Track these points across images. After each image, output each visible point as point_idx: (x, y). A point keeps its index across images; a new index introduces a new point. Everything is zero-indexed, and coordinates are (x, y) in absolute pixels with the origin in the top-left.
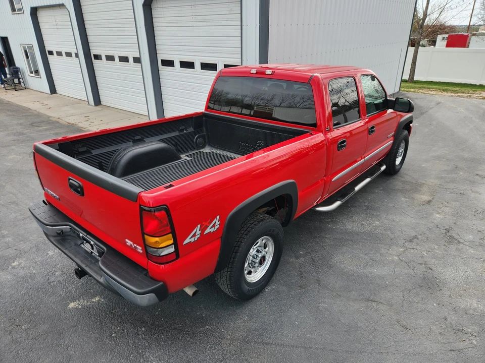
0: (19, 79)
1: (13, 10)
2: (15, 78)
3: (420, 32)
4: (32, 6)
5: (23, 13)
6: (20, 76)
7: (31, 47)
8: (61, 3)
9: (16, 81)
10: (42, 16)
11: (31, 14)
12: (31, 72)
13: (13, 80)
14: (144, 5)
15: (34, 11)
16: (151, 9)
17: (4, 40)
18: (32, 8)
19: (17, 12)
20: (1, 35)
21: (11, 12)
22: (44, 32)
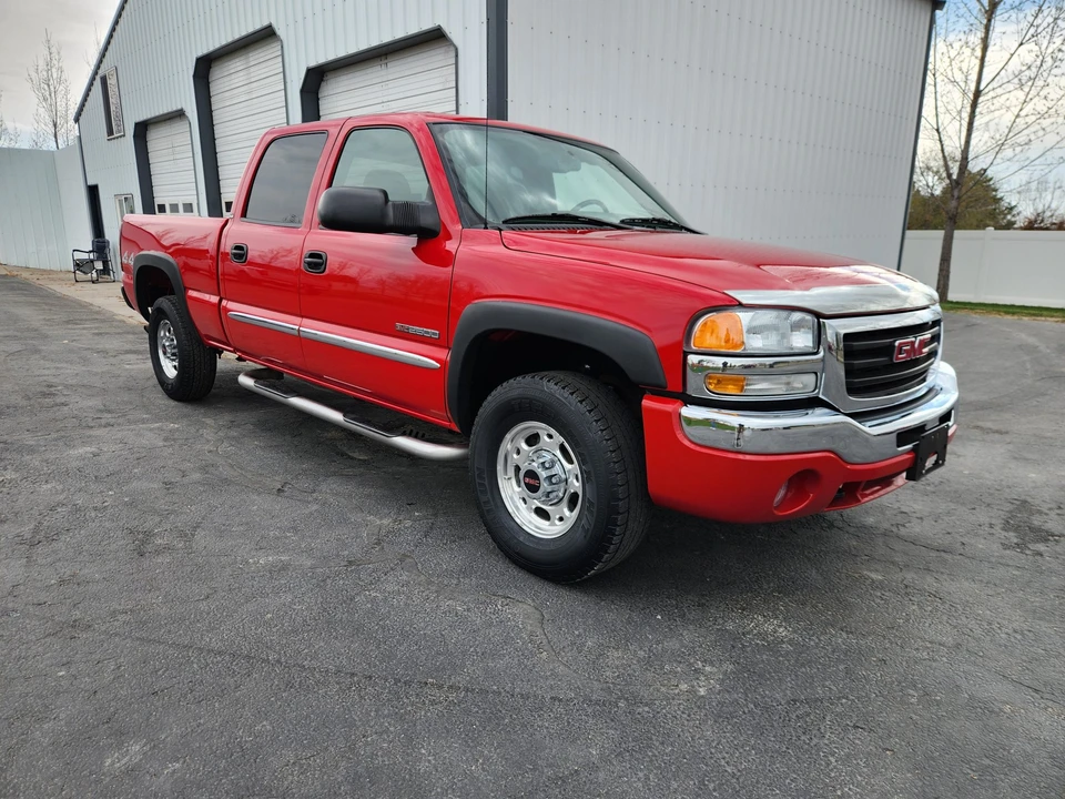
0: (105, 262)
1: (110, 132)
2: (98, 259)
3: (956, 193)
4: (138, 120)
5: (124, 136)
6: (107, 256)
7: (130, 200)
8: (179, 107)
9: (100, 265)
10: (158, 141)
11: (134, 136)
13: (93, 262)
14: (303, 91)
15: (142, 130)
16: (318, 99)
17: (93, 192)
18: (137, 125)
19: (116, 135)
20: (90, 183)
21: (107, 138)
22: (154, 169)
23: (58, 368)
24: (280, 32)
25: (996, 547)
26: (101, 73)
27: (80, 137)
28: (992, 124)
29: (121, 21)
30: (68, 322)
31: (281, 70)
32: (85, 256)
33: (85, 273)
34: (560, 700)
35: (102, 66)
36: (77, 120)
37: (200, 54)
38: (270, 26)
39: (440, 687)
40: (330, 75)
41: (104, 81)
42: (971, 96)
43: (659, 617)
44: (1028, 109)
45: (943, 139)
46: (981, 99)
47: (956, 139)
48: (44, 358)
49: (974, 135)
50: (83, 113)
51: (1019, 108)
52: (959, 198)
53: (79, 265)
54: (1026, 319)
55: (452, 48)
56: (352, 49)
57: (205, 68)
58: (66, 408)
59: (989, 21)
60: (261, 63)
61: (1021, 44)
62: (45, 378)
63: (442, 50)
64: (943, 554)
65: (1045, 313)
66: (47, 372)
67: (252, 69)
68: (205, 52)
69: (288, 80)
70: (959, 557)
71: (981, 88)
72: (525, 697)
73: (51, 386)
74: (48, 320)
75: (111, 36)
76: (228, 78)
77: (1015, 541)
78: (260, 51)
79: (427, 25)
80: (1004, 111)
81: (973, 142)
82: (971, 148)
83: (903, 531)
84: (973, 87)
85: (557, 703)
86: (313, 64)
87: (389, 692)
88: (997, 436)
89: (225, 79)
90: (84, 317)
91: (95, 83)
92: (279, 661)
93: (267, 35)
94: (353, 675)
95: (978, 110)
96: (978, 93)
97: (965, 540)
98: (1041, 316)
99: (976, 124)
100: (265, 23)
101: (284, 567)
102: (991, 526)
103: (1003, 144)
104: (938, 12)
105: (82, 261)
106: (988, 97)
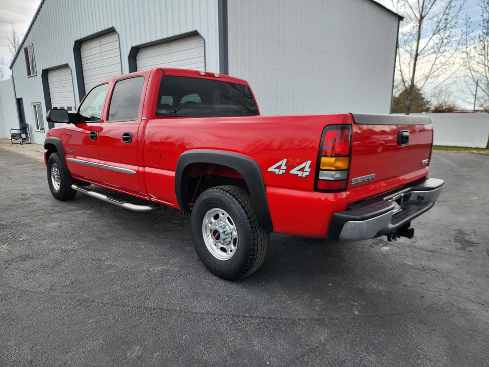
0: (26, 134)
1: (29, 73)
2: (23, 133)
3: (409, 98)
4: (44, 69)
5: (36, 75)
6: (28, 132)
7: (40, 105)
8: (66, 63)
9: (24, 136)
10: (53, 78)
11: (42, 76)
12: (38, 128)
13: (21, 134)
14: (129, 57)
15: (46, 73)
16: (136, 60)
17: (19, 101)
18: (44, 71)
19: (32, 75)
20: (18, 97)
21: (27, 76)
22: (51, 91)
23: (23, 186)
24: (118, 29)
25: (453, 249)
26: (24, 46)
27: (13, 76)
28: (423, 68)
29: (35, 23)
30: (18, 164)
31: (118, 47)
32: (17, 132)
33: (17, 140)
34: (302, 320)
35: (25, 43)
36: (11, 68)
37: (77, 39)
38: (113, 28)
39: (252, 317)
40: (142, 50)
41: (26, 50)
42: (414, 56)
43: (330, 285)
44: (438, 62)
45: (403, 74)
46: (418, 57)
47: (408, 74)
48: (14, 182)
49: (416, 73)
50: (14, 65)
51: (434, 61)
52: (411, 100)
53: (14, 136)
54: (442, 151)
55: (202, 39)
56: (154, 39)
57: (79, 46)
58: (36, 205)
59: (420, 24)
60: (108, 44)
61: (434, 34)
62: (19, 191)
63: (196, 40)
64: (434, 253)
65: (449, 148)
66: (18, 188)
67: (103, 46)
68: (79, 38)
69: (122, 52)
70: (440, 254)
71: (418, 53)
72: (287, 319)
73: (24, 195)
74: (7, 163)
75: (30, 30)
76: (90, 50)
77: (461, 246)
78: (107, 38)
79: (190, 30)
80: (428, 62)
81: (415, 76)
82: (415, 78)
83: (416, 245)
84: (414, 53)
85: (301, 321)
86: (134, 45)
87: (232, 320)
88: (443, 203)
89: (89, 51)
90: (24, 161)
91: (21, 51)
92: (181, 310)
93: (111, 31)
94: (214, 314)
95: (417, 62)
96: (417, 55)
97: (441, 247)
98: (448, 150)
99: (416, 68)
100: (110, 26)
101: (167, 272)
102: (450, 241)
103: (428, 77)
104: (401, 21)
105: (15, 134)
106: (421, 57)
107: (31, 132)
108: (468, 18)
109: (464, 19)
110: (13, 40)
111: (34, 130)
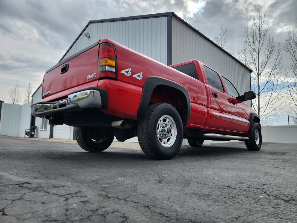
0: (34, 132)
6: (35, 131)
12: (42, 129)
13: (31, 132)
27: (32, 101)
32: (29, 131)
33: (28, 135)
36: (32, 96)
44: (273, 96)
46: (260, 95)
50: (35, 95)
51: (270, 95)
53: (27, 133)
59: (258, 78)
61: (267, 83)
71: (260, 92)
80: (267, 97)
81: (260, 104)
82: (260, 106)
104: (251, 73)
105: (28, 132)
106: (262, 94)
107: (37, 131)
108: (287, 73)
109: (285, 73)
110: (28, 89)
111: (39, 130)
